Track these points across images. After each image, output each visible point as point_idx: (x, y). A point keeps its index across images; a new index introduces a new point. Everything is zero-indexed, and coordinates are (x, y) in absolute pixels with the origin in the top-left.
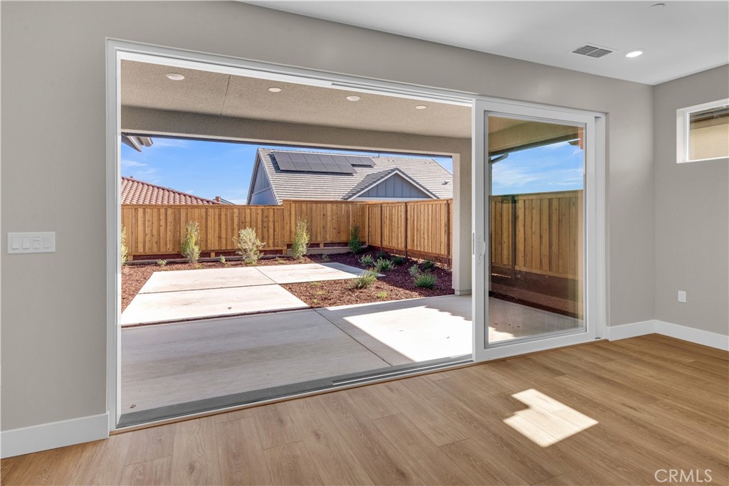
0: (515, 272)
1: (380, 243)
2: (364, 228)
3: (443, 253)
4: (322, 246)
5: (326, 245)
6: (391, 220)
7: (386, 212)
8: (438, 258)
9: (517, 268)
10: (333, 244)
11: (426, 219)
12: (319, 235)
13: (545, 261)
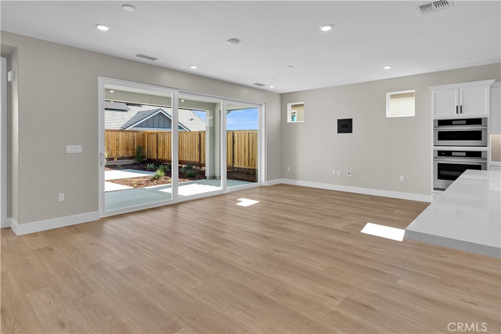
0: (234, 168)
1: (156, 157)
2: (145, 148)
3: (197, 160)
4: (115, 159)
5: (118, 159)
6: (164, 143)
7: (161, 138)
8: (194, 164)
9: (234, 166)
10: (123, 158)
11: (187, 142)
12: (113, 152)
13: (247, 161)
